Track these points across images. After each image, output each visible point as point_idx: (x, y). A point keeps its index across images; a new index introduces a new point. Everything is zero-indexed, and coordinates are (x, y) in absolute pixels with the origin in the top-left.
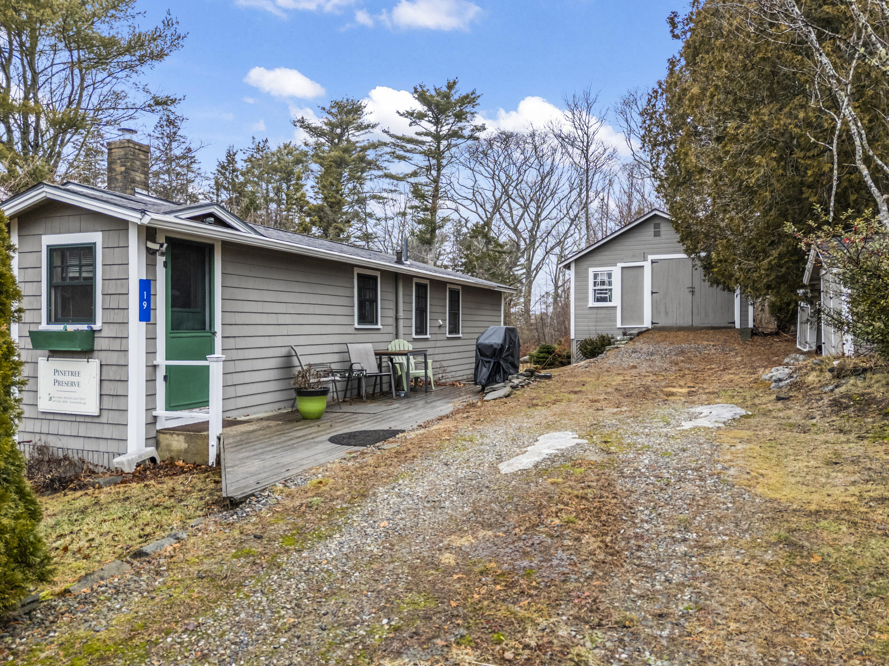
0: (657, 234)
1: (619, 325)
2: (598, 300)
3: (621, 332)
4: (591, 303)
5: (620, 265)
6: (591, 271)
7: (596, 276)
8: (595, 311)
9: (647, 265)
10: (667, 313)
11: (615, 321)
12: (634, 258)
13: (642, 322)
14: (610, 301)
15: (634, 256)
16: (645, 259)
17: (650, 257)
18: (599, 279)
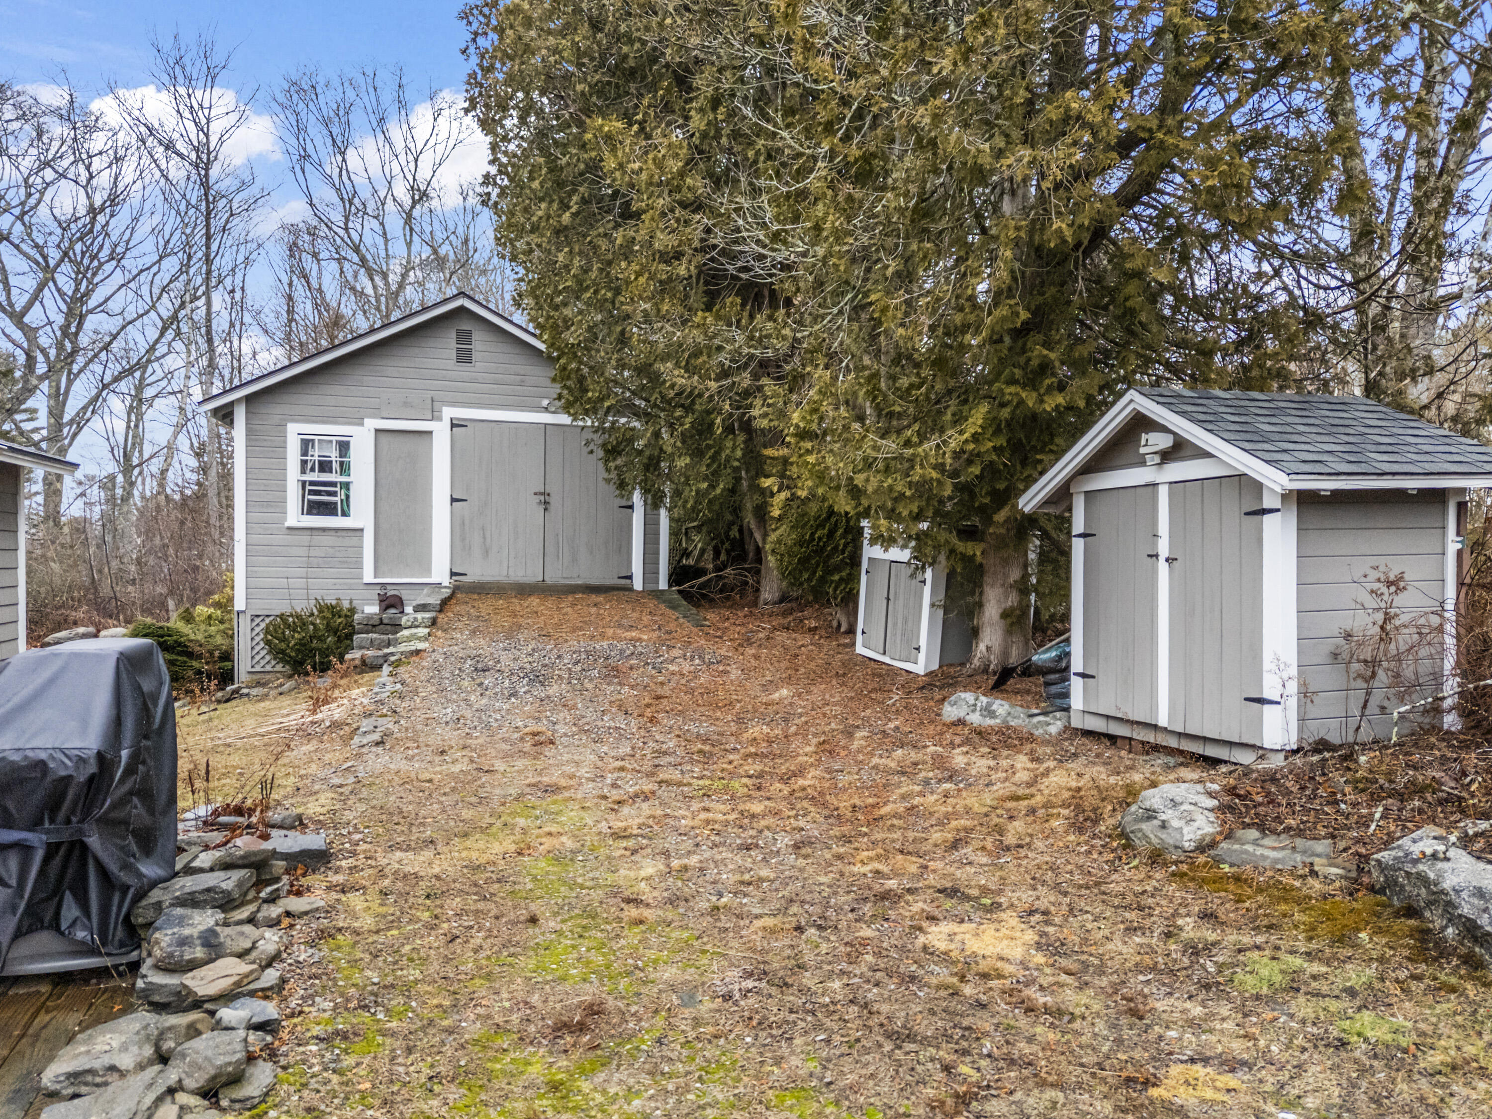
0: (464, 357)
1: (368, 576)
2: (315, 508)
3: (374, 594)
4: (294, 517)
5: (372, 423)
6: (294, 431)
7: (306, 445)
8: (305, 538)
9: (441, 431)
10: (486, 552)
11: (359, 565)
12: (407, 409)
13: (428, 571)
14: (344, 514)
15: (406, 404)
16: (435, 416)
17: (449, 413)
18: (315, 455)
